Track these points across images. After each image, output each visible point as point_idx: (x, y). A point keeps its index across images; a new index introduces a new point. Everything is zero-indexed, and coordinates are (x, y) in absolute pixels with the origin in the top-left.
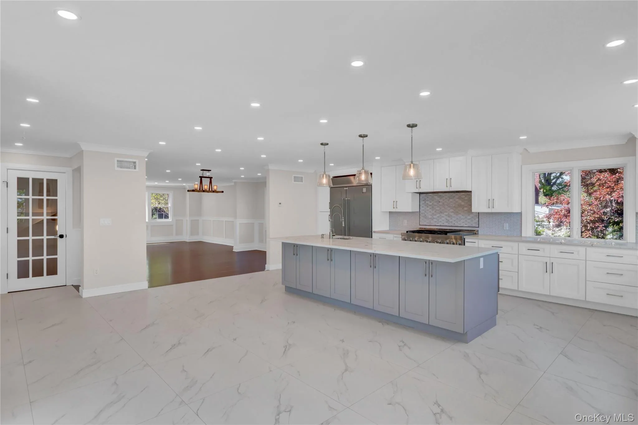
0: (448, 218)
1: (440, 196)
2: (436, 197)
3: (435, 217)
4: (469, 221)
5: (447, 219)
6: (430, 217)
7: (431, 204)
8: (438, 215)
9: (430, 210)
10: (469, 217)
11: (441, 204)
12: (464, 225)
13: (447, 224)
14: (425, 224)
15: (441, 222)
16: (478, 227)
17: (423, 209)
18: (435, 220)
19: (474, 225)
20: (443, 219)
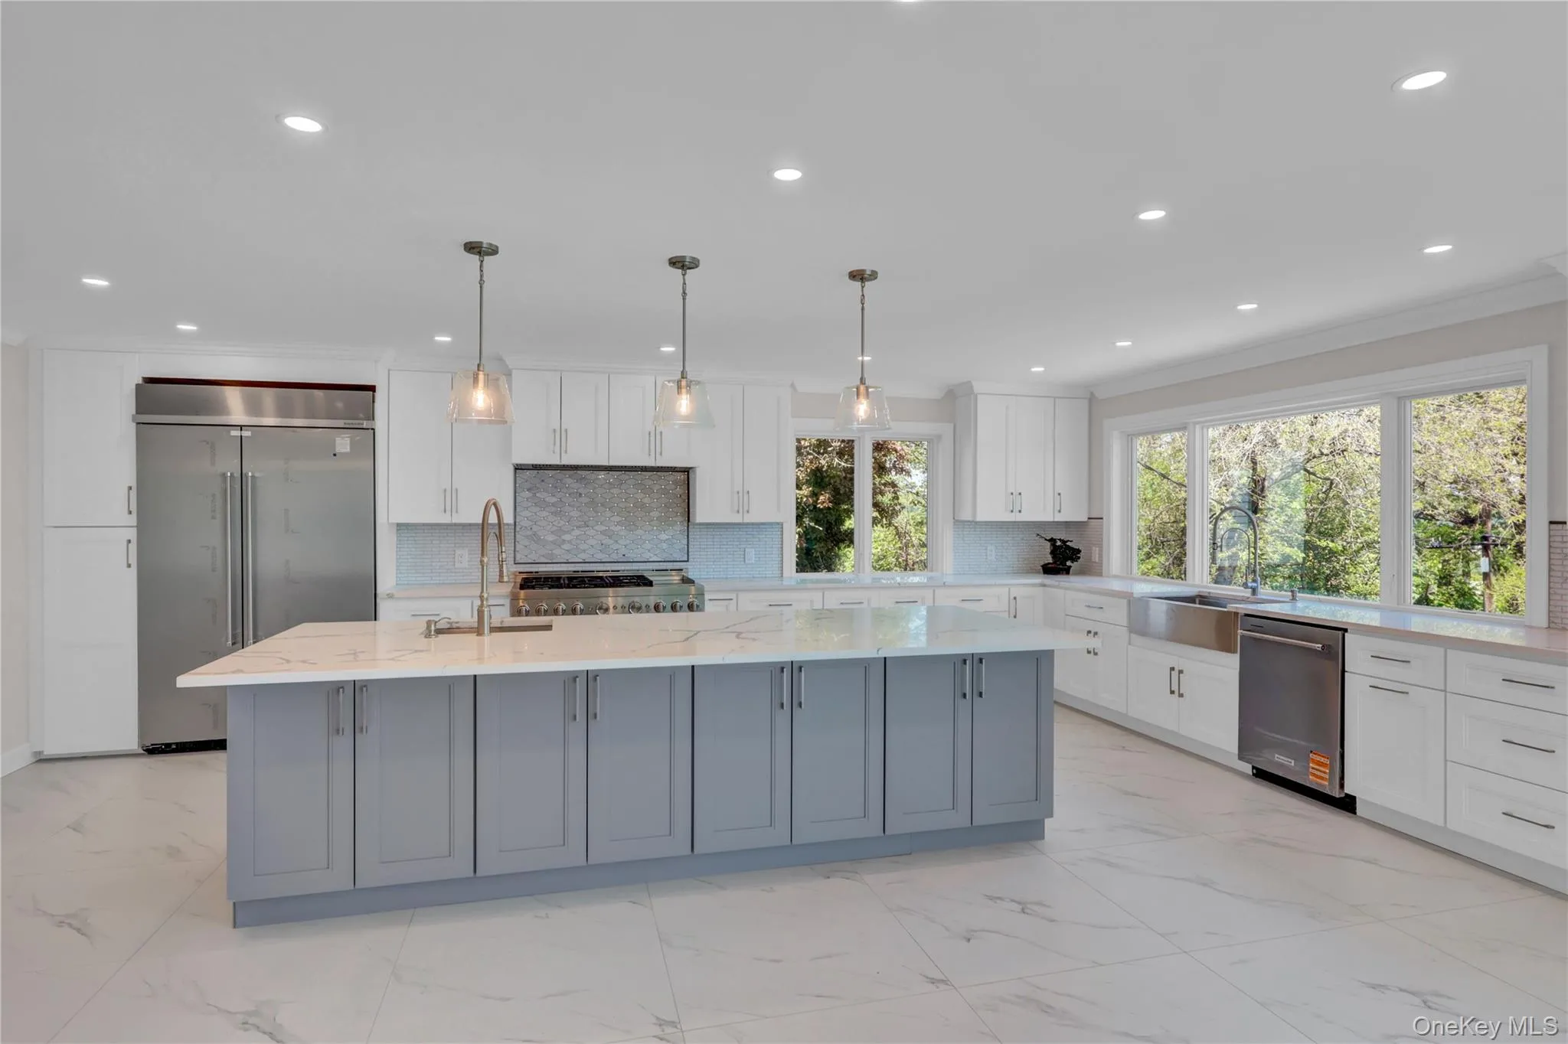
0: (607, 541)
1: (583, 479)
2: (568, 479)
3: (567, 537)
4: (665, 546)
5: (603, 542)
6: (551, 538)
7: (554, 500)
8: (577, 532)
9: (551, 518)
10: (664, 536)
11: (584, 500)
12: (650, 557)
13: (604, 557)
14: (533, 557)
15: (584, 551)
16: (688, 561)
17: (526, 513)
18: (566, 547)
19: (677, 557)
20: (592, 542)
